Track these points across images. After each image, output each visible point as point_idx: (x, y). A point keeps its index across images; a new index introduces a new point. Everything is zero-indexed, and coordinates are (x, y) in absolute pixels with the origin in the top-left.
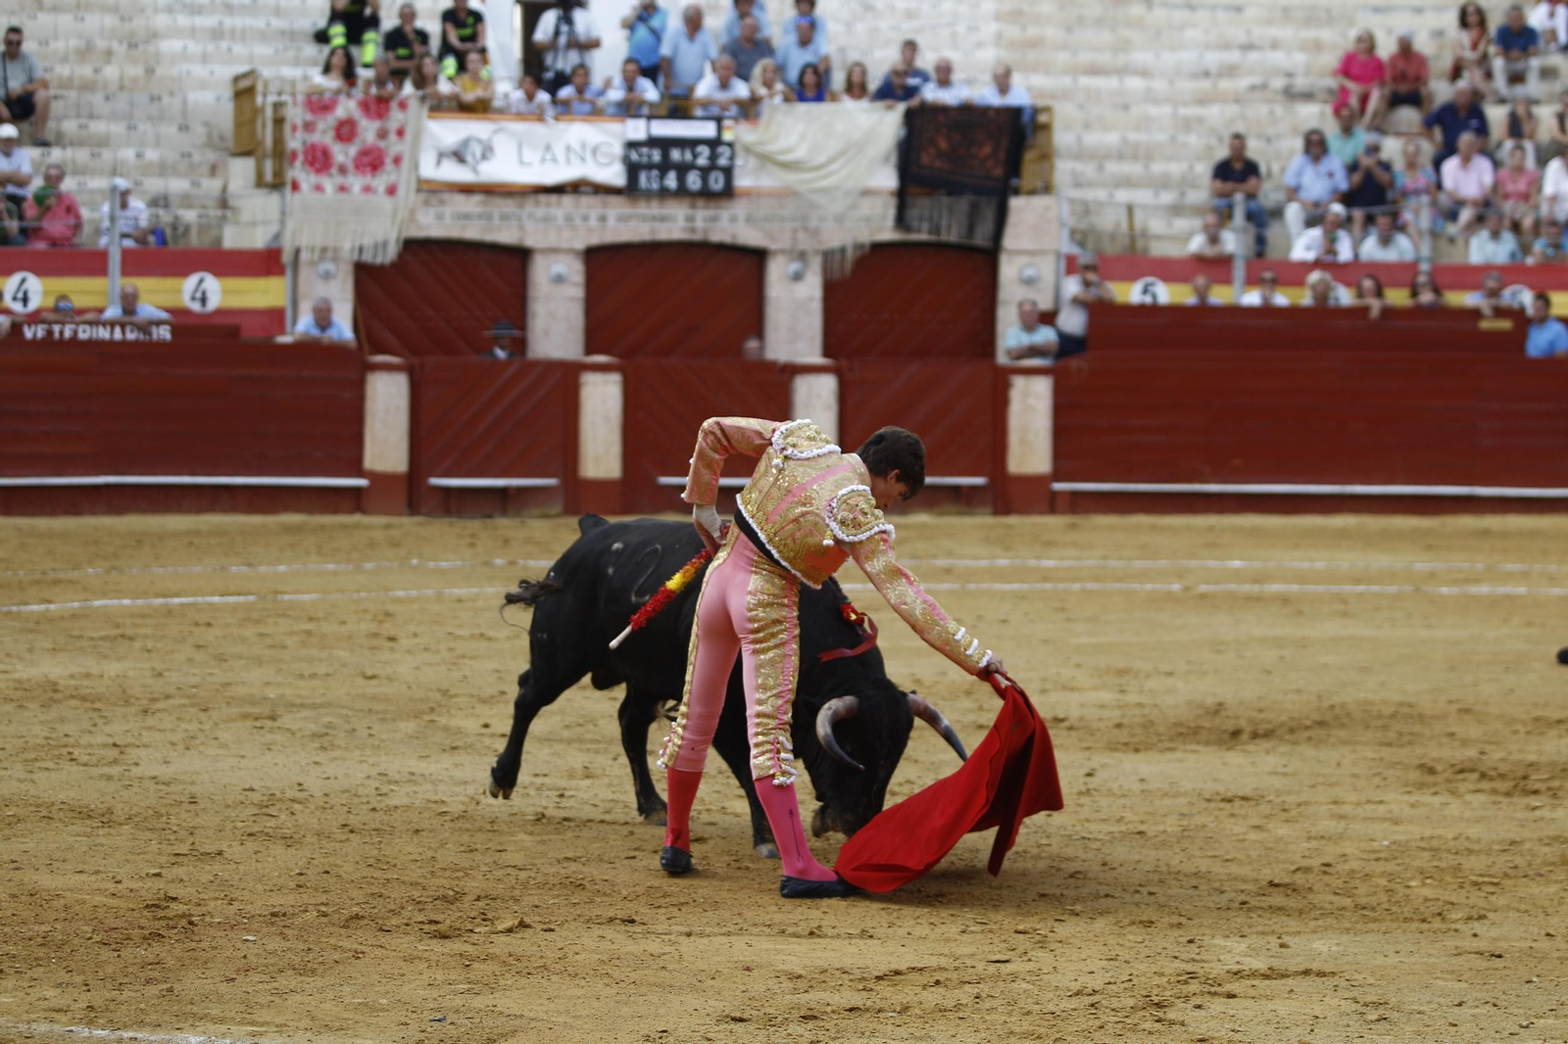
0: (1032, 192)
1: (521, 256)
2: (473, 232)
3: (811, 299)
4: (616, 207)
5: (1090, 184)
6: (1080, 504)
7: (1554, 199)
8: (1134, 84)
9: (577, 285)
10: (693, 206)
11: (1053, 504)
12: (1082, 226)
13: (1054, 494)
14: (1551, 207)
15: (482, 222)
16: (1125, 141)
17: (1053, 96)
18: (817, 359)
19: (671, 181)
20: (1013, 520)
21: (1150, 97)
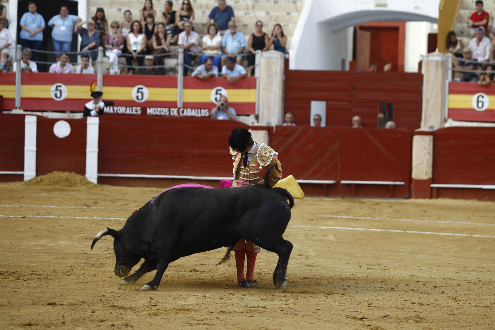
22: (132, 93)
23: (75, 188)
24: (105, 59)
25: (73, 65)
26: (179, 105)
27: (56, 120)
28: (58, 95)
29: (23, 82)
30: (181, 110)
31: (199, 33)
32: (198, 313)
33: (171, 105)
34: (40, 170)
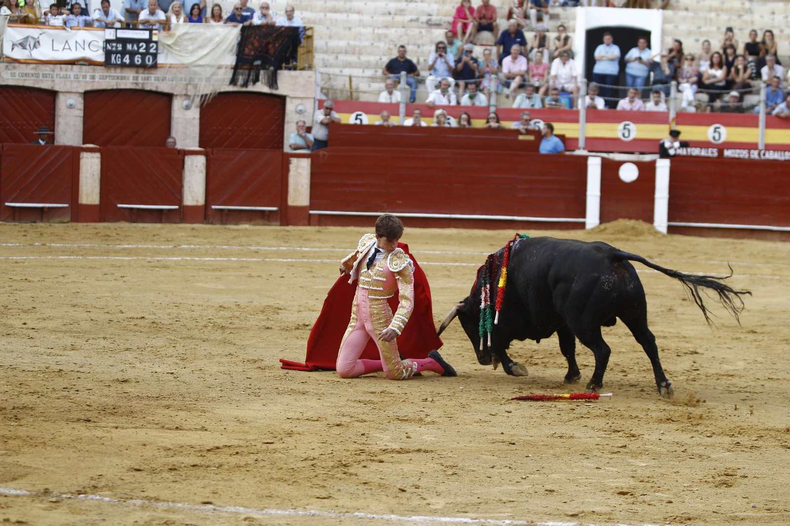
0: (303, 69)
1: (52, 95)
2: (29, 83)
3: (194, 118)
4: (100, 72)
5: (331, 66)
6: (323, 221)
7: (556, 77)
8: (354, 17)
9: (80, 110)
10: (137, 72)
11: (309, 221)
12: (326, 86)
13: (310, 215)
14: (554, 82)
15: (34, 78)
16: (349, 44)
17: (315, 23)
18: (198, 149)
19: (127, 60)
20: (290, 228)
21: (361, 24)
22: (707, 133)
23: (641, 238)
24: (679, 95)
25: (644, 102)
26: (761, 147)
27: (621, 163)
28: (626, 134)
29: (588, 120)
30: (762, 152)
31: (785, 66)
32: (743, 379)
33: (752, 146)
34: (605, 217)
